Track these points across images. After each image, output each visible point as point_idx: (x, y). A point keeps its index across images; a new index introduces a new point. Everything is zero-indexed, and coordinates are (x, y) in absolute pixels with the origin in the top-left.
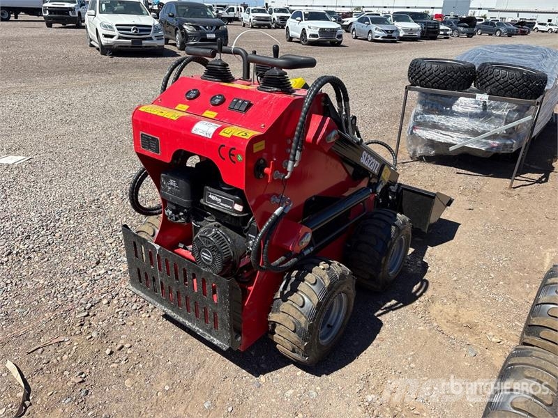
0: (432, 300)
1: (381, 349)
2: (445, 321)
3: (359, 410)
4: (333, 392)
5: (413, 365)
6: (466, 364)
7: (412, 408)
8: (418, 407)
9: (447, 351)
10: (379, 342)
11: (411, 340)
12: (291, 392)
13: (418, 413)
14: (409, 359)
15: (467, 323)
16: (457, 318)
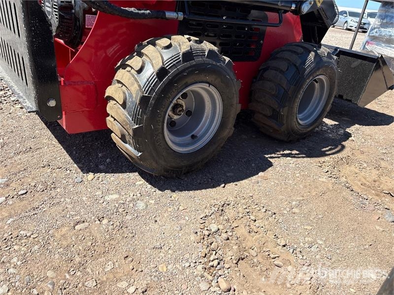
0: (348, 161)
1: (260, 186)
2: (359, 184)
3: (193, 237)
4: (169, 210)
5: (295, 210)
6: (378, 228)
7: (272, 256)
8: (283, 256)
9: (353, 209)
10: (260, 180)
11: (305, 187)
12: (115, 196)
13: (281, 264)
14: (294, 203)
15: (390, 190)
16: (377, 184)
